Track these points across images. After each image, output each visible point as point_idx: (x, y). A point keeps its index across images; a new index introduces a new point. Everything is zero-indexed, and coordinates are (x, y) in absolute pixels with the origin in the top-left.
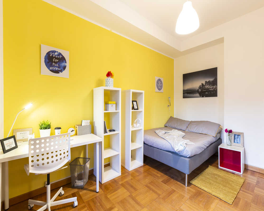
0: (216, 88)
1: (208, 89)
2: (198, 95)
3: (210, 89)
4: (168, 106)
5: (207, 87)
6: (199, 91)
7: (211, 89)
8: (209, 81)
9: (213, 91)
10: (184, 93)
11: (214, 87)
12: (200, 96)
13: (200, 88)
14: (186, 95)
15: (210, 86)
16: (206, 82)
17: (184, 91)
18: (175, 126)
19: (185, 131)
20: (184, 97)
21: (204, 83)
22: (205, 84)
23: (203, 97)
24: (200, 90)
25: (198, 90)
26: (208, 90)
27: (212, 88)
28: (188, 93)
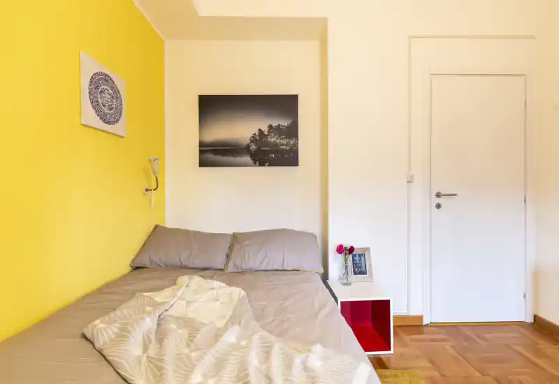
0: (296, 145)
1: (276, 145)
2: (247, 159)
3: (282, 147)
4: (147, 190)
5: (273, 140)
6: (251, 148)
7: (284, 147)
8: (279, 125)
9: (288, 152)
10: (201, 152)
11: (292, 143)
12: (255, 163)
13: (253, 140)
14: (211, 157)
15: (282, 139)
16: (270, 127)
17: (202, 145)
18: (183, 259)
19: (221, 270)
20: (203, 163)
21: (265, 129)
22: (268, 132)
23: (262, 164)
24: (253, 147)
25: (248, 146)
26: (276, 149)
27: (287, 144)
28: (216, 152)
